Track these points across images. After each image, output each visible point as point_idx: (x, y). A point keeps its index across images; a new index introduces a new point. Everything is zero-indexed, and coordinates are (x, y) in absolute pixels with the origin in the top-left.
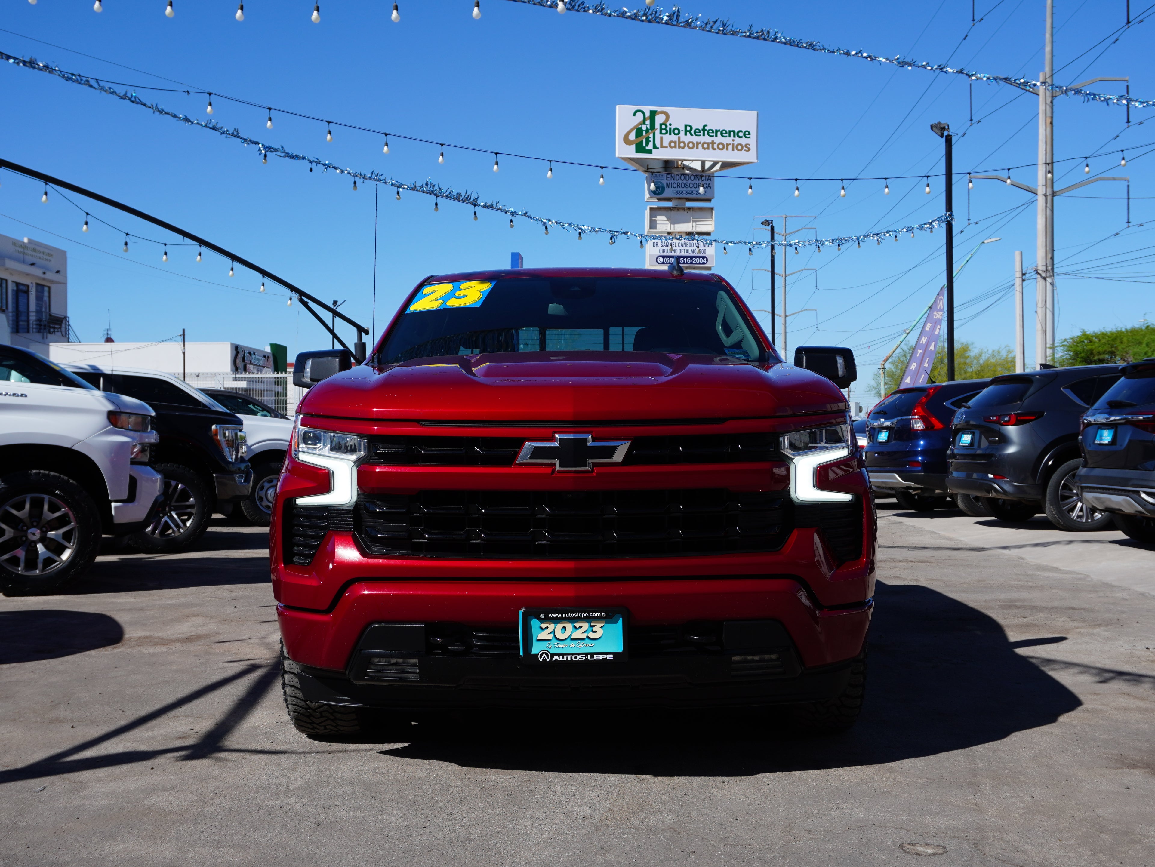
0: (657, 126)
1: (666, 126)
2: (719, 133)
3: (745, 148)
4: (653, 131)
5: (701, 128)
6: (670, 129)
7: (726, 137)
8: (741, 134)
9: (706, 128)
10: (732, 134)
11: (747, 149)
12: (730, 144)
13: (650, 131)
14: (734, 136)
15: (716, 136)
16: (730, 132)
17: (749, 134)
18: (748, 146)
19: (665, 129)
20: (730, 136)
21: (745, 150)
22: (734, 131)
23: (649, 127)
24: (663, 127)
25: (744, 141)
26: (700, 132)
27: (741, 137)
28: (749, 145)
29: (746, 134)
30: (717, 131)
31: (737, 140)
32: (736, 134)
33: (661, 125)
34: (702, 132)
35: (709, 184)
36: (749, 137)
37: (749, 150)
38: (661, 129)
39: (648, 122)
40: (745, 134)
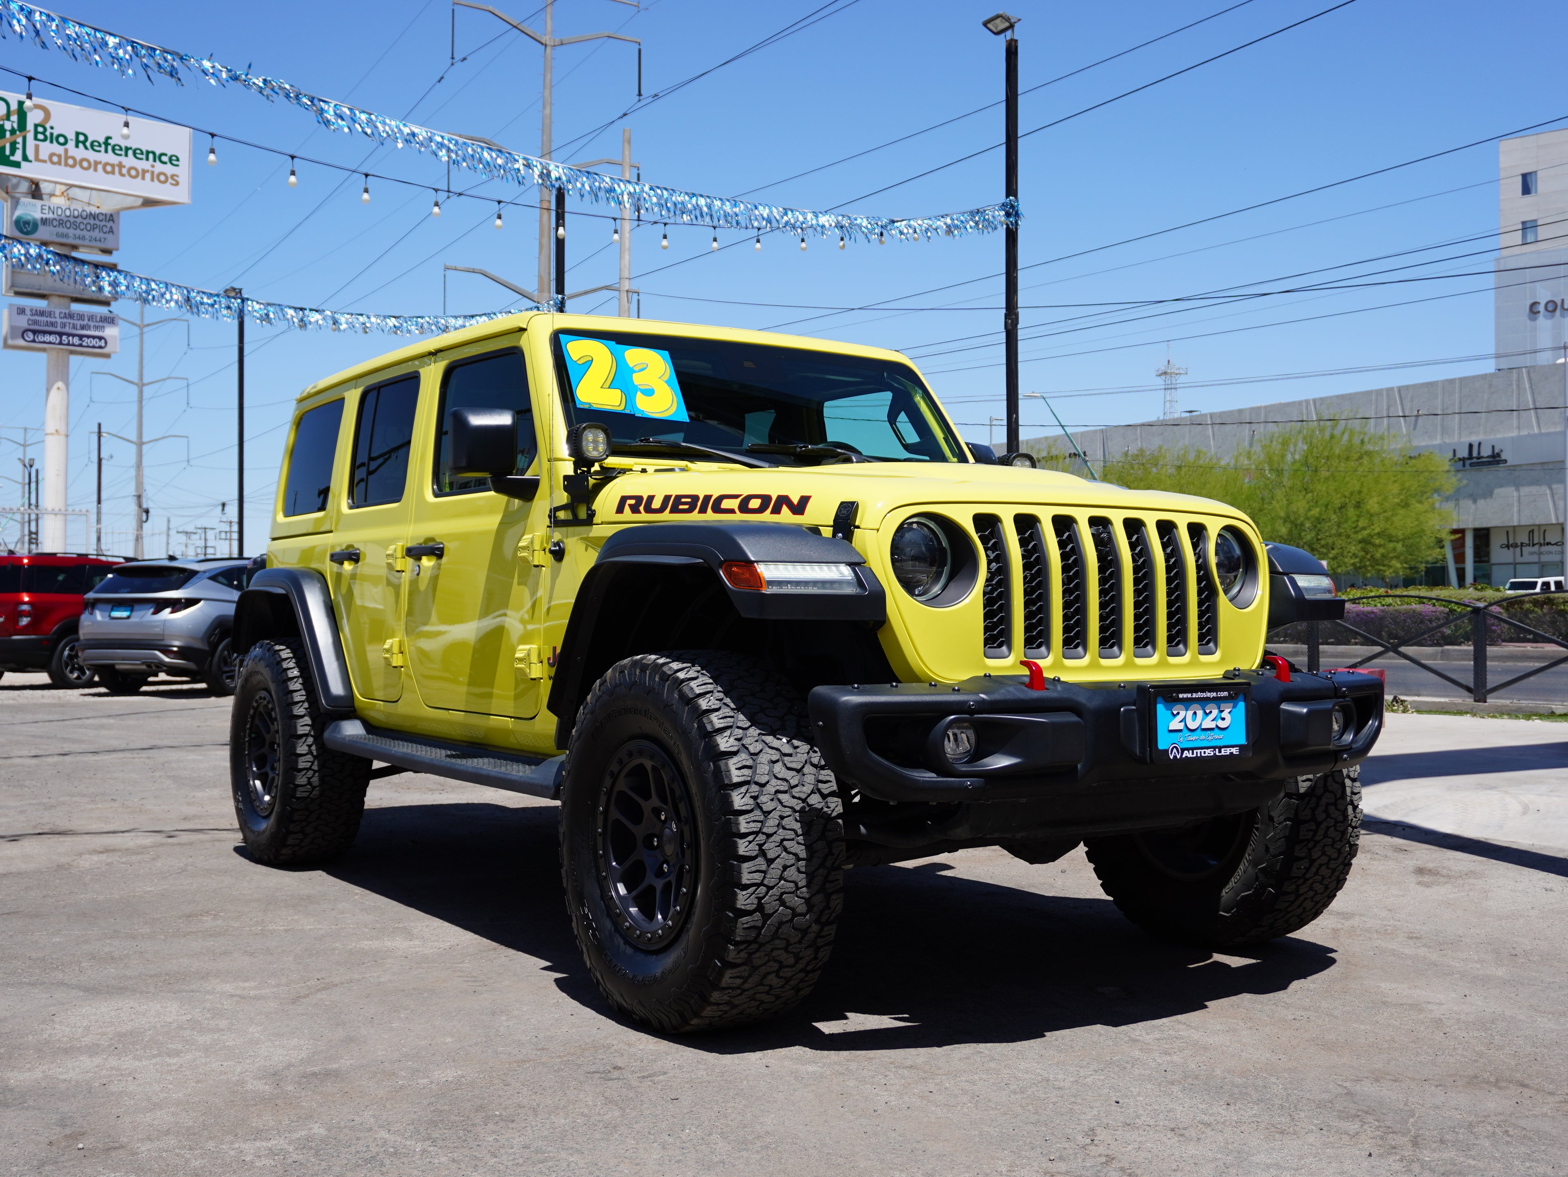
0: (30, 126)
1: (45, 129)
2: (130, 152)
4: (23, 133)
5: (102, 139)
6: (52, 134)
9: (110, 141)
13: (18, 133)
15: (126, 155)
19: (43, 133)
23: (15, 126)
24: (40, 129)
26: (100, 145)
30: (127, 149)
33: (36, 126)
34: (103, 145)
35: (111, 227)
38: (36, 133)
39: (14, 118)
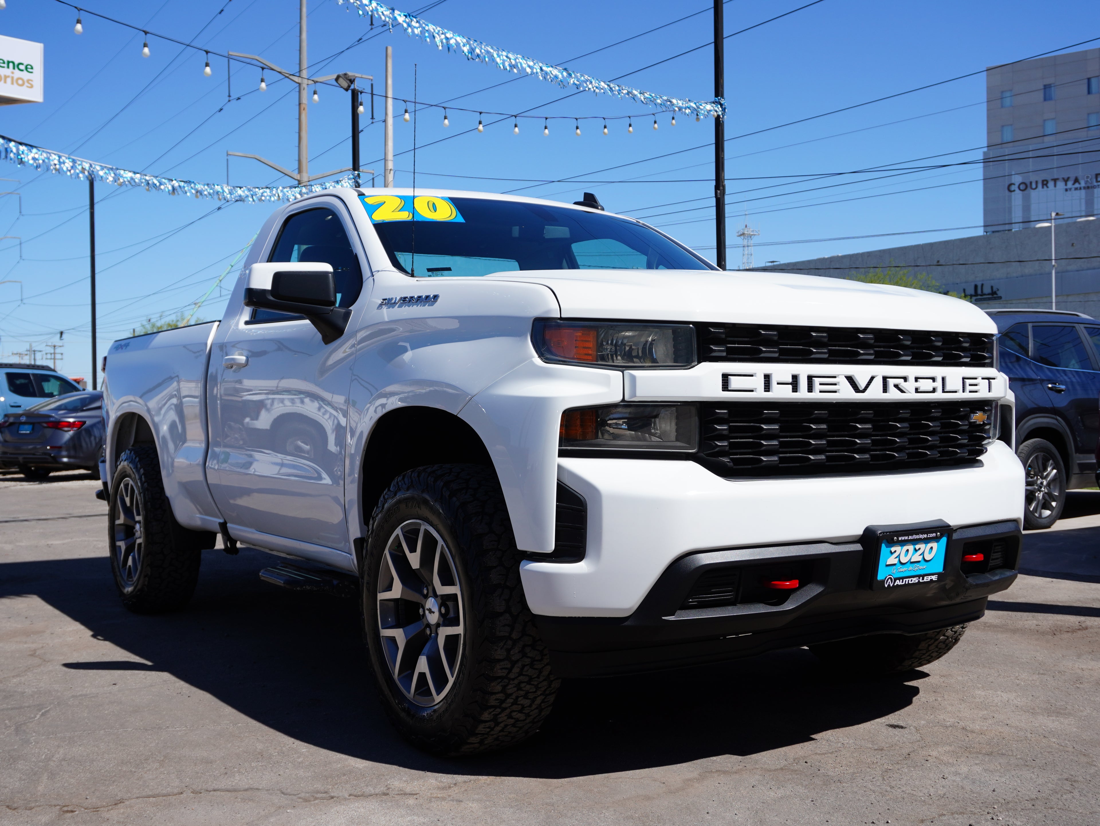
3: (26, 84)
7: (4, 67)
8: (21, 67)
10: (11, 65)
11: (29, 85)
12: (9, 77)
14: (14, 68)
16: (9, 62)
17: (32, 68)
18: (30, 82)
20: (8, 67)
21: (28, 87)
22: (13, 63)
25: (25, 75)
27: (22, 70)
28: (32, 81)
29: (28, 68)
31: (17, 73)
32: (17, 66)
36: (32, 72)
37: (32, 86)
40: (26, 68)
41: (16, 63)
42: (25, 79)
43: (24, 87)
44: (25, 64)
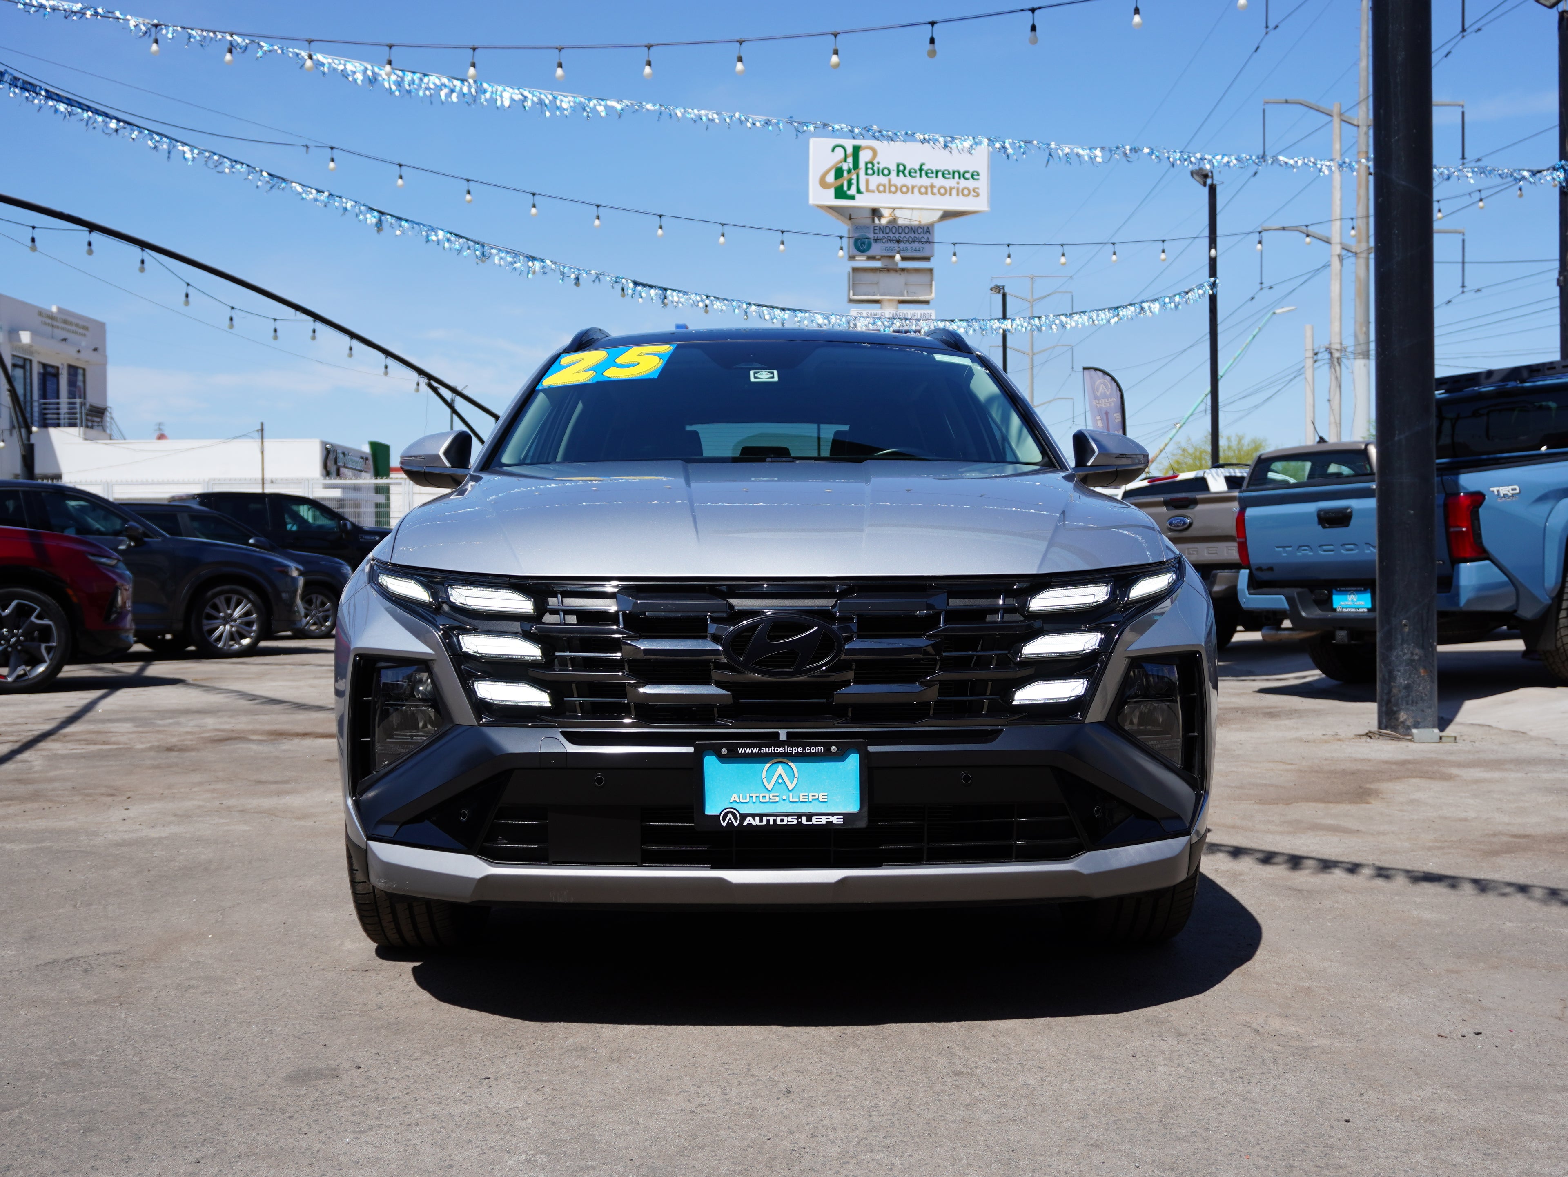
0: (862, 165)
1: (873, 166)
2: (940, 174)
3: (972, 193)
4: (857, 171)
5: (917, 167)
6: (878, 169)
7: (949, 178)
8: (967, 175)
9: (923, 167)
10: (956, 175)
11: (975, 194)
12: (954, 188)
13: (853, 171)
14: (959, 178)
15: (937, 177)
16: (954, 172)
17: (978, 175)
18: (976, 190)
19: (872, 169)
20: (953, 178)
21: (974, 196)
22: (958, 172)
23: (851, 166)
24: (870, 166)
25: (971, 184)
26: (916, 172)
27: (968, 179)
28: (978, 189)
29: (975, 176)
30: (937, 172)
31: (963, 183)
32: (962, 175)
33: (866, 164)
34: (918, 172)
35: (928, 238)
36: (978, 180)
37: (978, 195)
38: (867, 169)
39: (850, 160)
40: (972, 176)
41: (962, 172)
42: (971, 189)
43: (970, 197)
44: (971, 171)
